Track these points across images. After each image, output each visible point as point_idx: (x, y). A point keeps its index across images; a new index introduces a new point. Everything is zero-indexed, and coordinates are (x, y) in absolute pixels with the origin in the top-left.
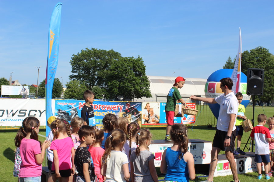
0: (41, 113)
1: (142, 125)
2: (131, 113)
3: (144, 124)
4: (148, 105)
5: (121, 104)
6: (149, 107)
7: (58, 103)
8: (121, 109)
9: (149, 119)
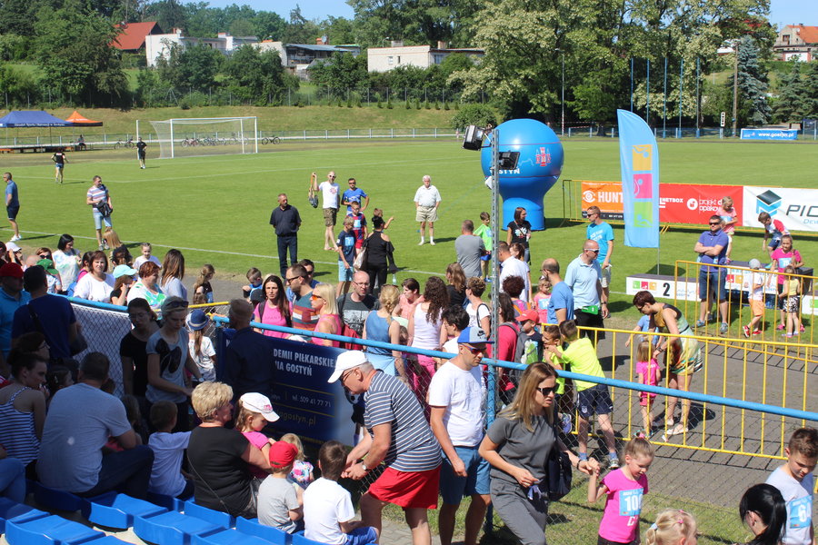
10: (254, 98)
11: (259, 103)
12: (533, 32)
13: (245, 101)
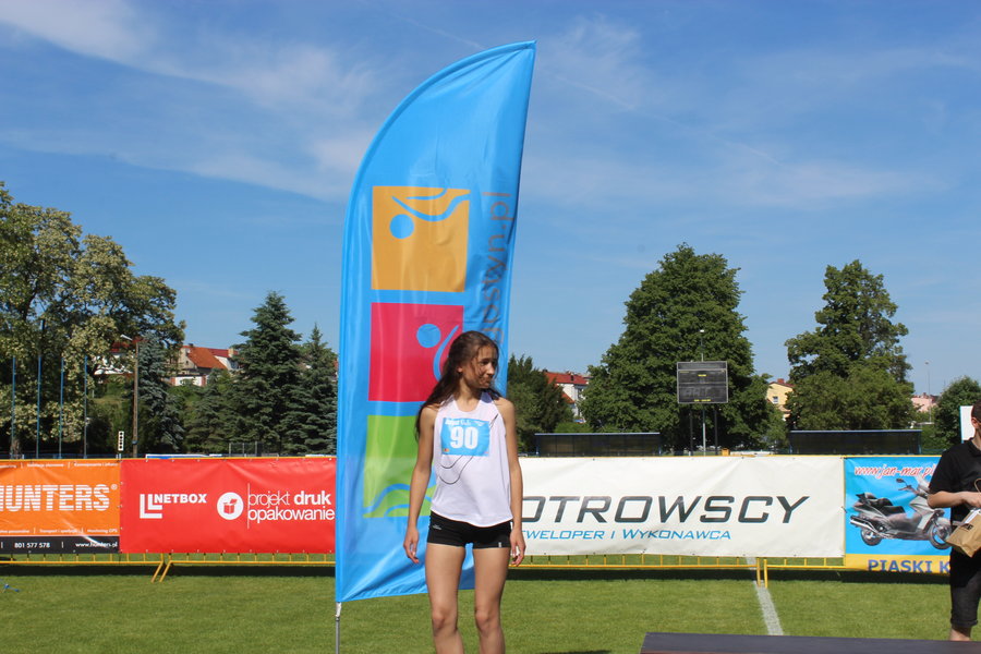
0: (789, 509)
7: (857, 468)
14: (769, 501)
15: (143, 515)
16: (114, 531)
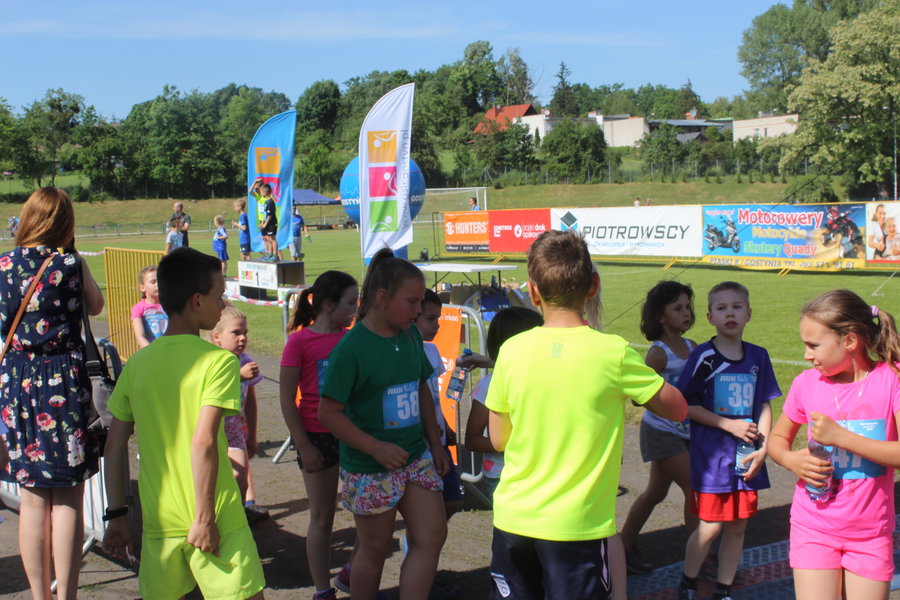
0: (683, 232)
1: (868, 262)
2: (839, 232)
3: (874, 261)
4: (880, 209)
5: (817, 210)
6: (883, 216)
7: (707, 211)
8: (818, 222)
9: (885, 248)
10: (572, 176)
11: (577, 181)
12: (854, 89)
13: (562, 179)
14: (676, 227)
15: (496, 236)
16: (487, 243)
